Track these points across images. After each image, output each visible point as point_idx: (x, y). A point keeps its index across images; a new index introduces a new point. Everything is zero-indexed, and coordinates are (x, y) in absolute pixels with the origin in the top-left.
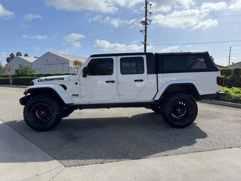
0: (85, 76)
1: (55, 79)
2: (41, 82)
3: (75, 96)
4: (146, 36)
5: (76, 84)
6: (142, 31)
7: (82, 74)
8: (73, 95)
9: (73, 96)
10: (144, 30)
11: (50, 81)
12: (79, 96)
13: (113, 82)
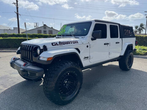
0: (93, 39)
2: (56, 46)
4: (17, 8)
5: (87, 46)
6: (15, 3)
7: (91, 37)
8: (85, 58)
10: (16, 3)
11: (66, 45)
12: (89, 58)
13: (108, 44)
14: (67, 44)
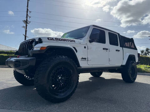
0: (90, 42)
1: (67, 40)
2: (52, 41)
3: (84, 60)
4: (26, 31)
5: (85, 47)
7: (89, 39)
8: (83, 58)
9: (82, 60)
10: (26, 27)
12: (87, 60)
13: (107, 49)
14: (63, 41)
